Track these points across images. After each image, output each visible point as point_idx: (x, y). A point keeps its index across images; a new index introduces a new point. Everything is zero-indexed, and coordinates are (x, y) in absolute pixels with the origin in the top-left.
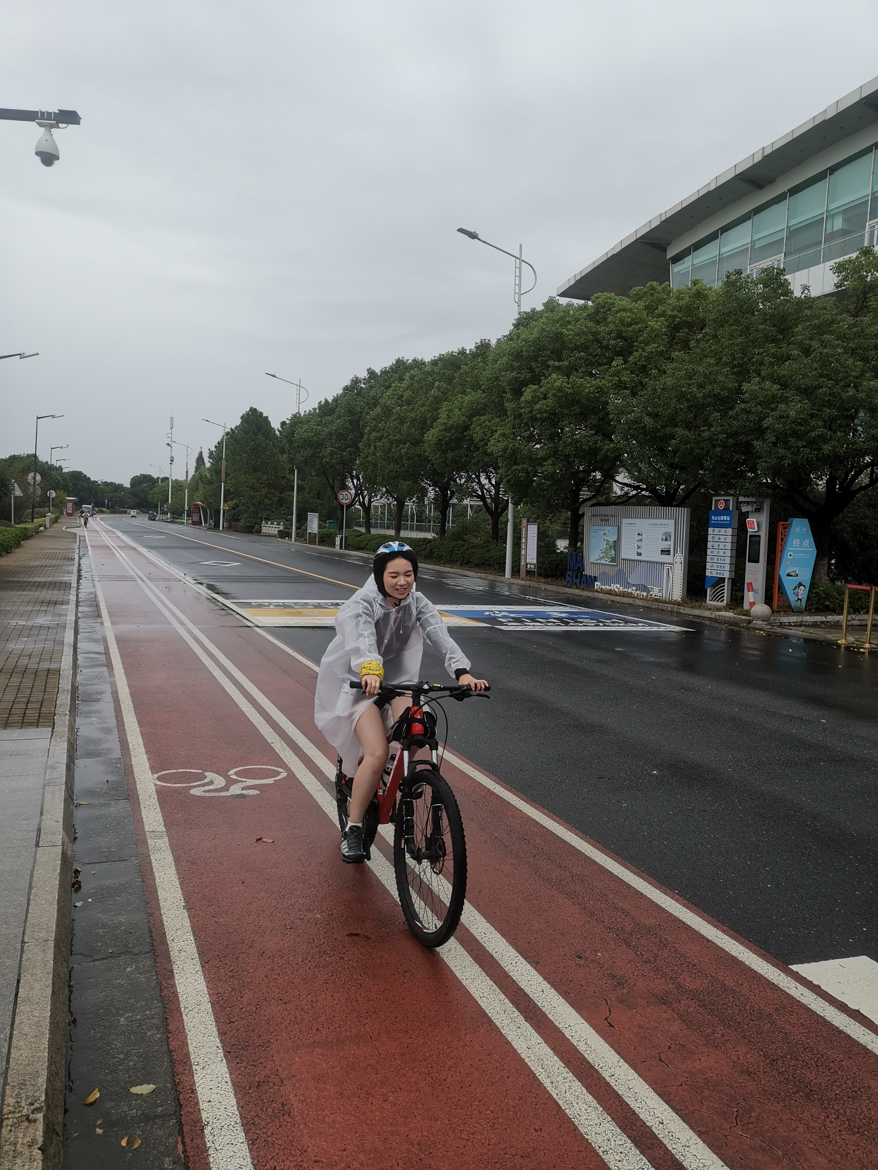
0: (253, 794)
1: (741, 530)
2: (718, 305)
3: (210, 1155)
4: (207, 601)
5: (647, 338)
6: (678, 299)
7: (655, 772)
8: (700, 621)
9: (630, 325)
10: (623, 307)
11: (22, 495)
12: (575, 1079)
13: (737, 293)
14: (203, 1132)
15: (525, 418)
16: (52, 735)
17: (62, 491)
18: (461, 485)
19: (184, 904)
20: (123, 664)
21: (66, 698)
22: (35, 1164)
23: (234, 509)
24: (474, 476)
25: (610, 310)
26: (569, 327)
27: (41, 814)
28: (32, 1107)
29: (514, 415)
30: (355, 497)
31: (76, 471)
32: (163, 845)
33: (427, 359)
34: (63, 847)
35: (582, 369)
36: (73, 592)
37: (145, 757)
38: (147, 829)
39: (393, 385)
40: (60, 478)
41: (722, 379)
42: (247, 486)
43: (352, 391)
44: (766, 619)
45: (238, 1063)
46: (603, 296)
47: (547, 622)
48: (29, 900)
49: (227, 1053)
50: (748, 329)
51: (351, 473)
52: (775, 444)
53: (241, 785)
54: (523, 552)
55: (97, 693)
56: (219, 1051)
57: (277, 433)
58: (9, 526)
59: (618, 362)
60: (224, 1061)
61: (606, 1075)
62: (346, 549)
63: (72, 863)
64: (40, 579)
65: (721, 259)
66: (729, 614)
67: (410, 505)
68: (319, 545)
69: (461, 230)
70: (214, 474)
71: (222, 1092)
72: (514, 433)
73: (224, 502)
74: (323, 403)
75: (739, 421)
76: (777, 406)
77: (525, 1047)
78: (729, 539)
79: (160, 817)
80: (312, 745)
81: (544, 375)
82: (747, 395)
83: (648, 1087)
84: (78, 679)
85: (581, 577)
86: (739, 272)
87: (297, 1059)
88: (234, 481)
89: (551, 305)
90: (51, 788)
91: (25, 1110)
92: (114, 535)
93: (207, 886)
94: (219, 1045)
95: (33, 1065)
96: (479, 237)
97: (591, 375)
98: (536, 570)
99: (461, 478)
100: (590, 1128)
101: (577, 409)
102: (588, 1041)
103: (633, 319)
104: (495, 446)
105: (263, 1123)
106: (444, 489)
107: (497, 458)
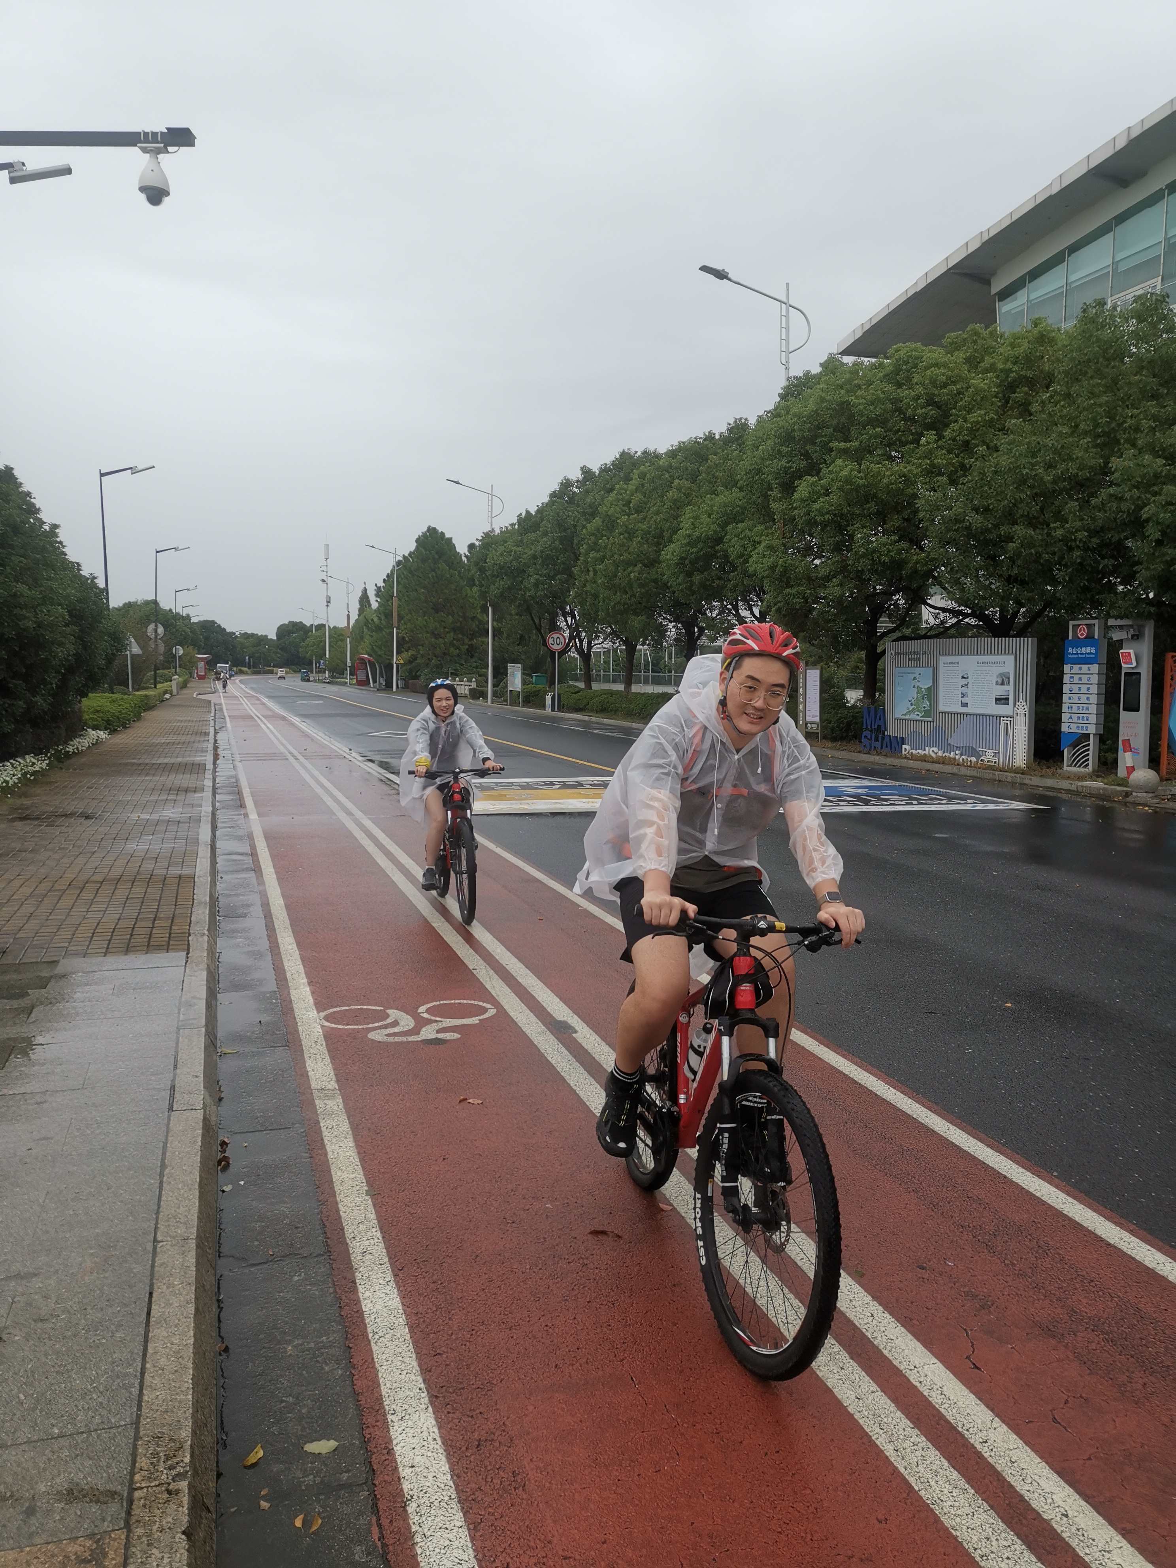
0: (452, 1038)
1: (1113, 665)
2: (1072, 351)
3: (417, 1543)
4: (379, 784)
5: (970, 403)
6: (1013, 345)
7: (1009, 1005)
8: (1055, 794)
9: (945, 385)
10: (934, 362)
11: (141, 652)
12: (931, 1446)
13: (1099, 333)
14: (407, 1511)
15: (800, 522)
16: (187, 962)
17: (191, 647)
18: (713, 619)
19: (366, 1188)
20: (275, 867)
21: (204, 913)
22: (178, 1555)
23: (410, 662)
24: (729, 606)
25: (916, 366)
26: (859, 393)
27: (175, 1067)
28: (174, 1472)
29: (784, 519)
30: (570, 642)
31: (207, 621)
32: (335, 1108)
33: (662, 450)
34: (205, 1112)
35: (879, 452)
36: (209, 775)
37: (308, 989)
38: (314, 1085)
39: (617, 486)
40: (188, 630)
41: (1079, 455)
42: (427, 632)
43: (561, 497)
44: (1151, 790)
45: (449, 1413)
46: (904, 349)
47: (839, 800)
48: (161, 1183)
49: (434, 1399)
50: (1115, 382)
51: (563, 609)
52: (1159, 543)
53: (435, 1026)
54: (801, 707)
55: (243, 906)
56: (423, 1395)
57: (464, 559)
58: (125, 694)
59: (928, 438)
60: (430, 1409)
61: (975, 1440)
62: (559, 710)
63: (217, 1133)
64: (166, 761)
65: (1069, 290)
66: (1097, 784)
67: (643, 649)
68: (523, 706)
69: (705, 269)
70: (383, 618)
71: (429, 1454)
72: (784, 545)
73: (397, 654)
74: (523, 516)
75: (1106, 512)
76: (1162, 489)
77: (853, 1397)
78: (1095, 679)
79: (329, 1070)
80: (528, 971)
81: (825, 462)
82: (1117, 475)
83: (1039, 1460)
84: (218, 888)
85: (883, 738)
86: (1101, 303)
87: (531, 1408)
88: (409, 625)
89: (831, 366)
90: (187, 1032)
91: (164, 1477)
92: (258, 702)
93: (396, 1164)
94: (422, 1386)
95: (172, 1412)
96: (730, 276)
97: (891, 459)
98: (819, 731)
99: (712, 609)
100: (958, 1520)
101: (873, 507)
102: (945, 1389)
103: (949, 378)
104: (758, 564)
105: (488, 1500)
106: (689, 625)
107: (762, 580)
